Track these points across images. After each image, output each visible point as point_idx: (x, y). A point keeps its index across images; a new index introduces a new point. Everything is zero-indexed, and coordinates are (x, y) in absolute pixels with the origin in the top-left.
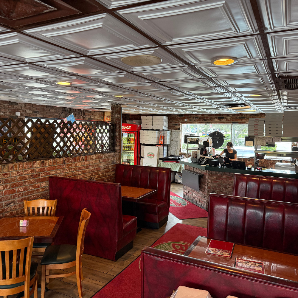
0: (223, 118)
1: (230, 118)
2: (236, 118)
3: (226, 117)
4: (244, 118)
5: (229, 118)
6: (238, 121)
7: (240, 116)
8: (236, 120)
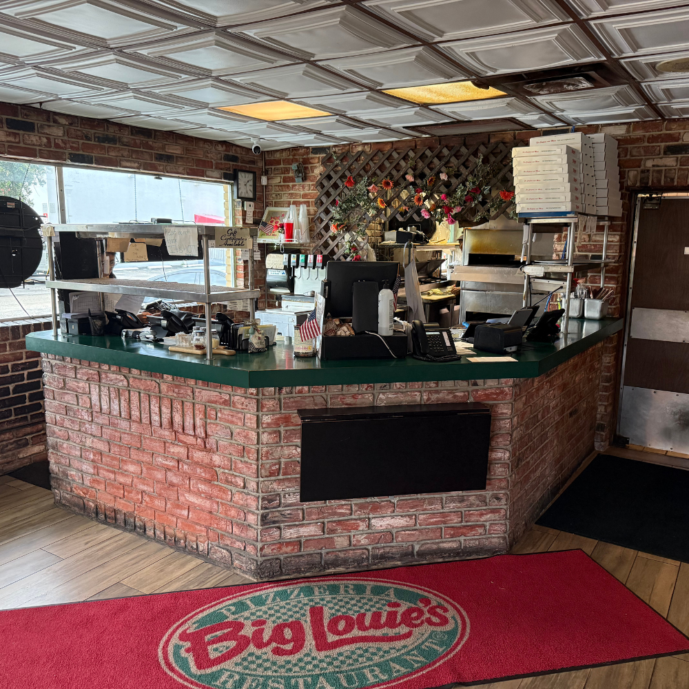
0: (29, 127)
1: (60, 133)
2: (88, 138)
3: (42, 127)
4: (113, 140)
5: (58, 132)
6: (94, 154)
7: (100, 132)
8: (85, 147)
